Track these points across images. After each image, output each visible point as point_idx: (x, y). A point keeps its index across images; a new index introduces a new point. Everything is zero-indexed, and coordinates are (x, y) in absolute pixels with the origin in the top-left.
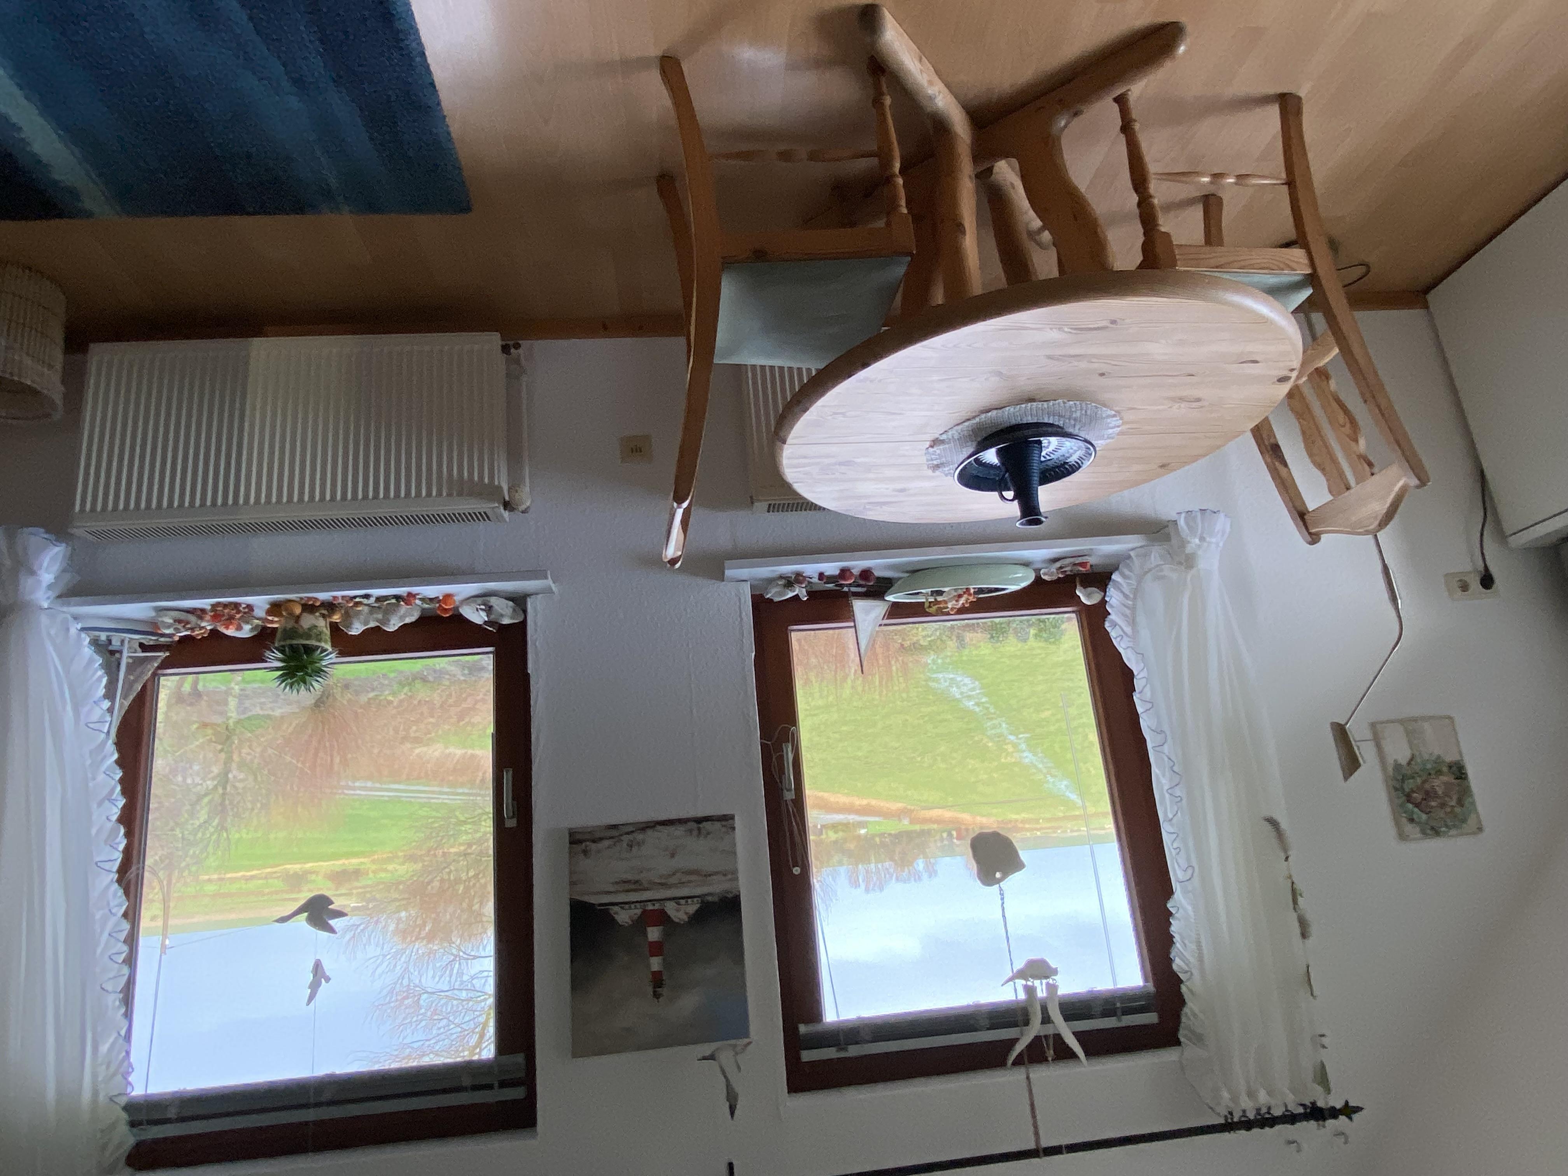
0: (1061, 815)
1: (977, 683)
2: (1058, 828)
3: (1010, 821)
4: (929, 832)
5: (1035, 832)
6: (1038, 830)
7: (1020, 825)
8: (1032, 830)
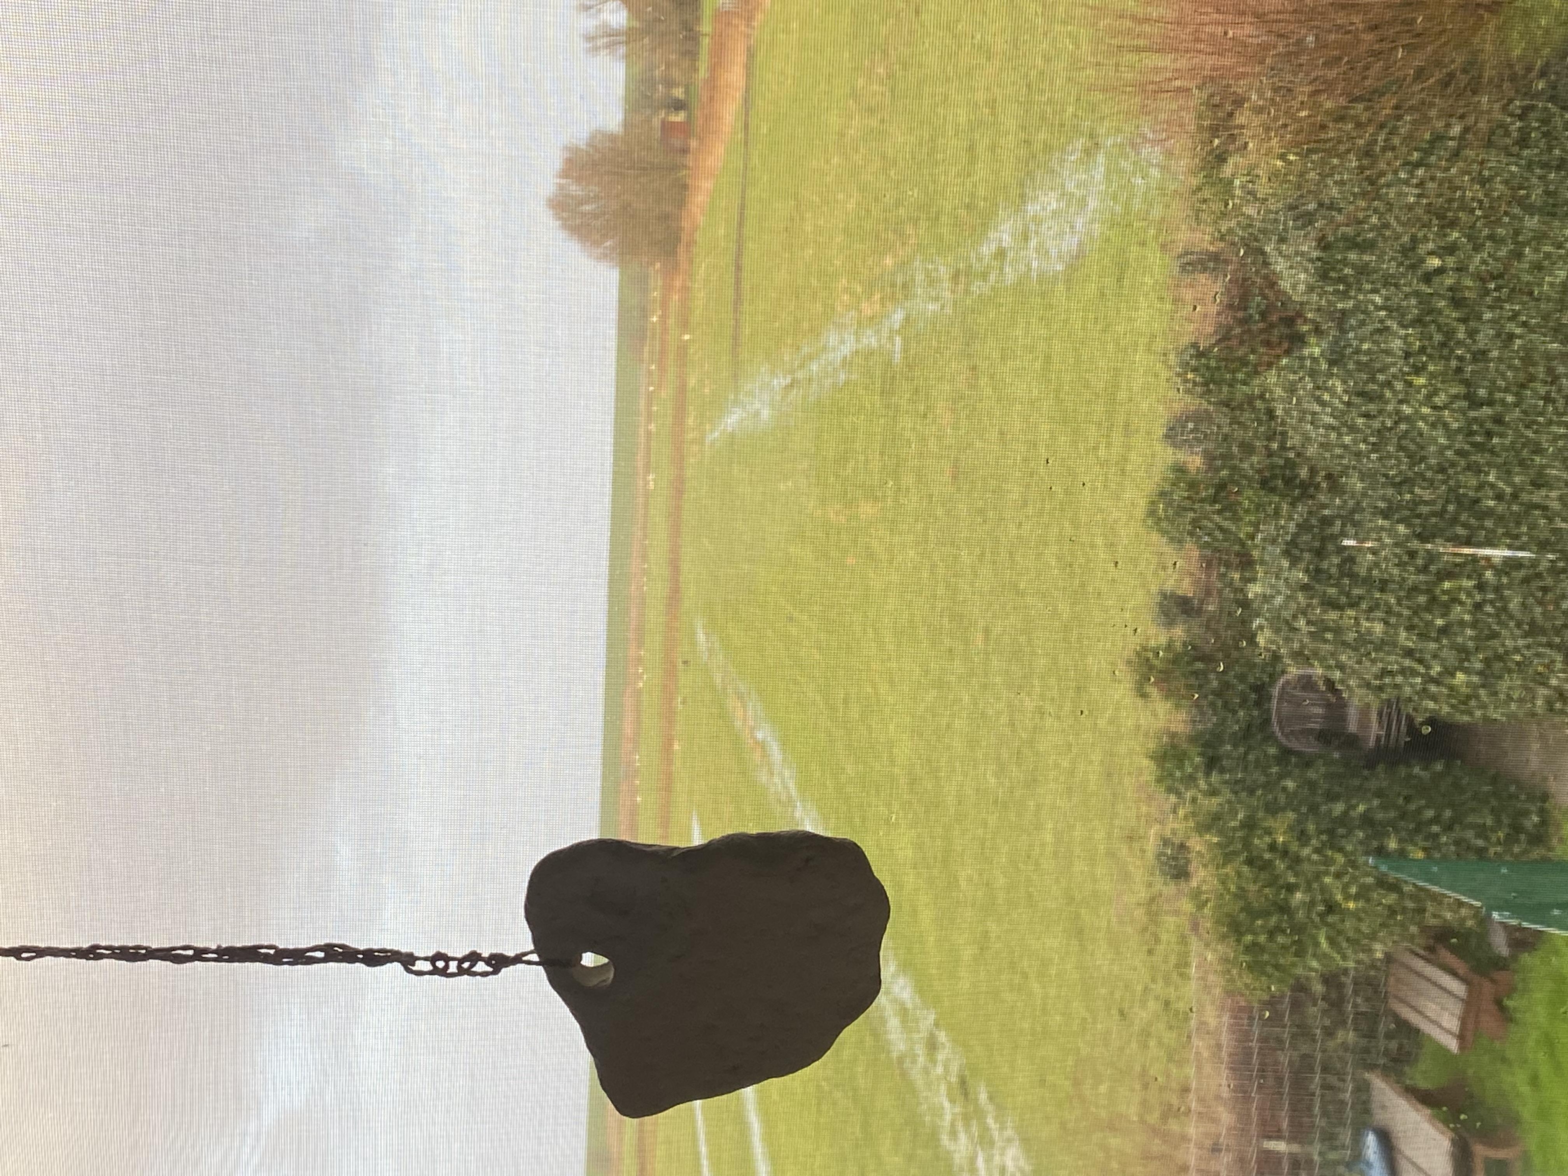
0: (692, 382)
1: (1060, 267)
2: (662, 369)
3: (691, 262)
4: (691, 54)
5: (660, 313)
6: (664, 318)
7: (678, 283)
8: (664, 304)
